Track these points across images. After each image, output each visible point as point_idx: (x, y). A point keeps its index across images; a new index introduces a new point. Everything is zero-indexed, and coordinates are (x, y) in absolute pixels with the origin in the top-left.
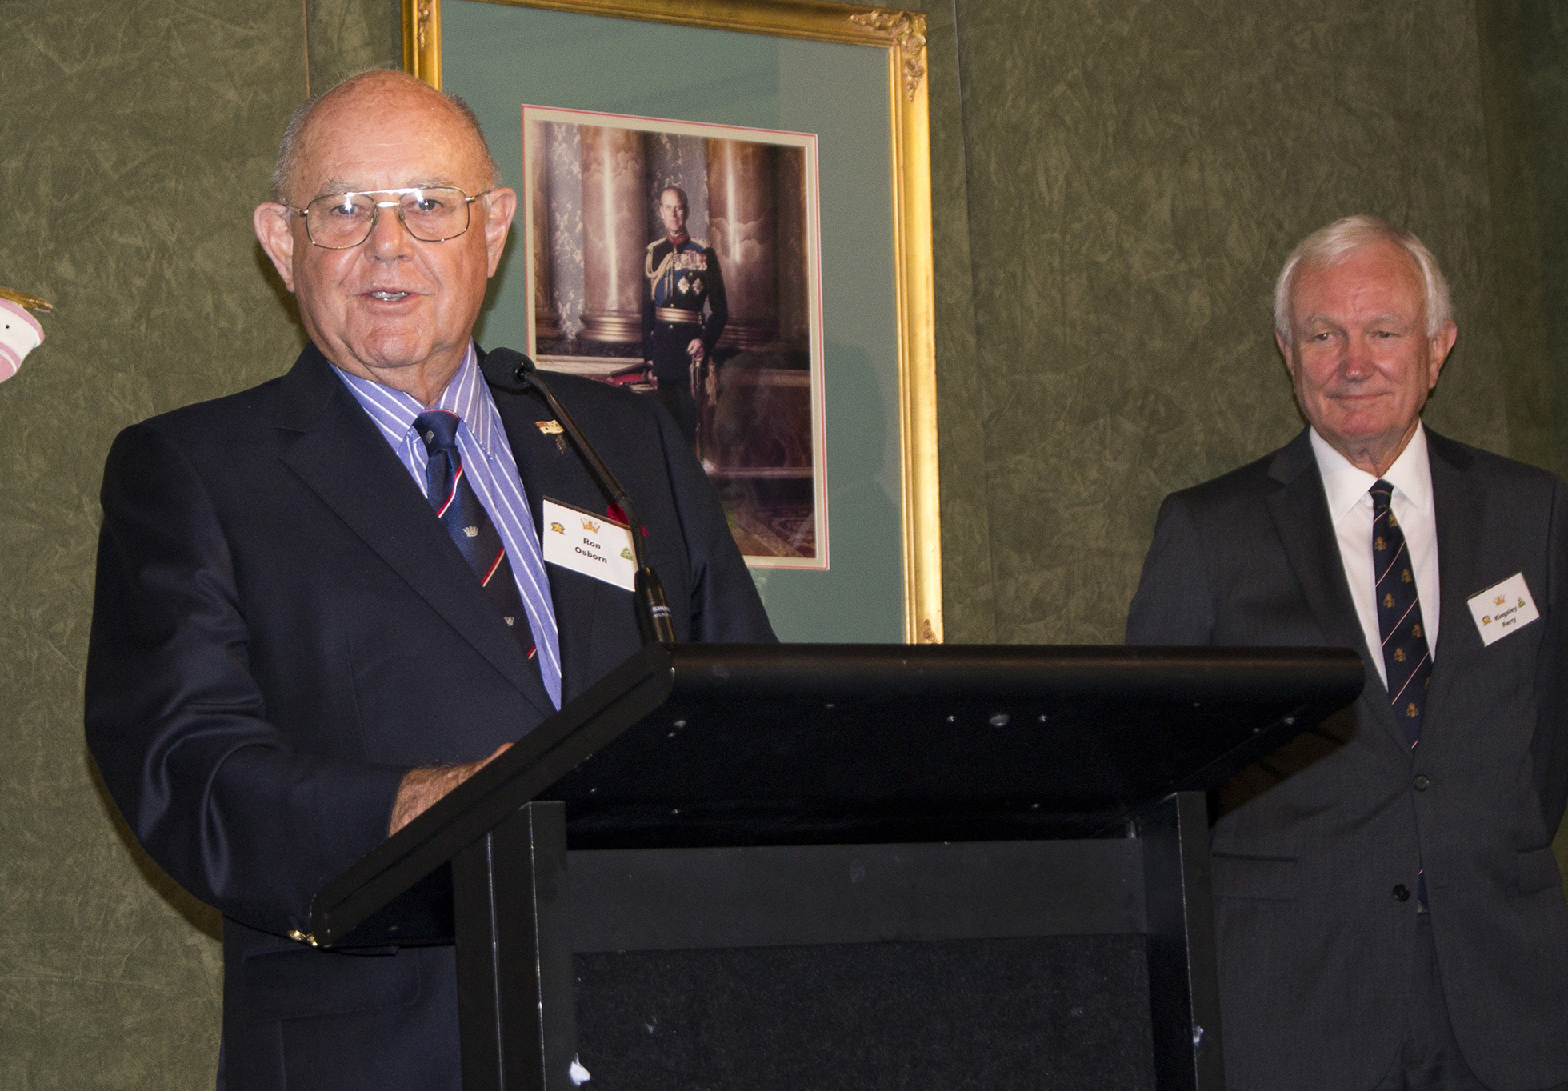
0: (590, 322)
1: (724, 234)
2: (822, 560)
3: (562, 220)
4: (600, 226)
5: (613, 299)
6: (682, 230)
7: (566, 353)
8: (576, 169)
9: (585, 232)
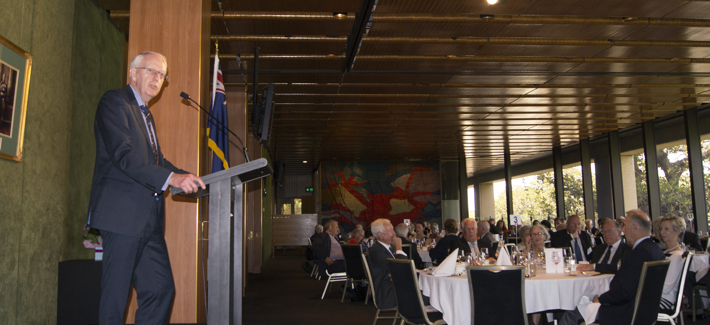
2: (11, 136)
6: (5, 80)
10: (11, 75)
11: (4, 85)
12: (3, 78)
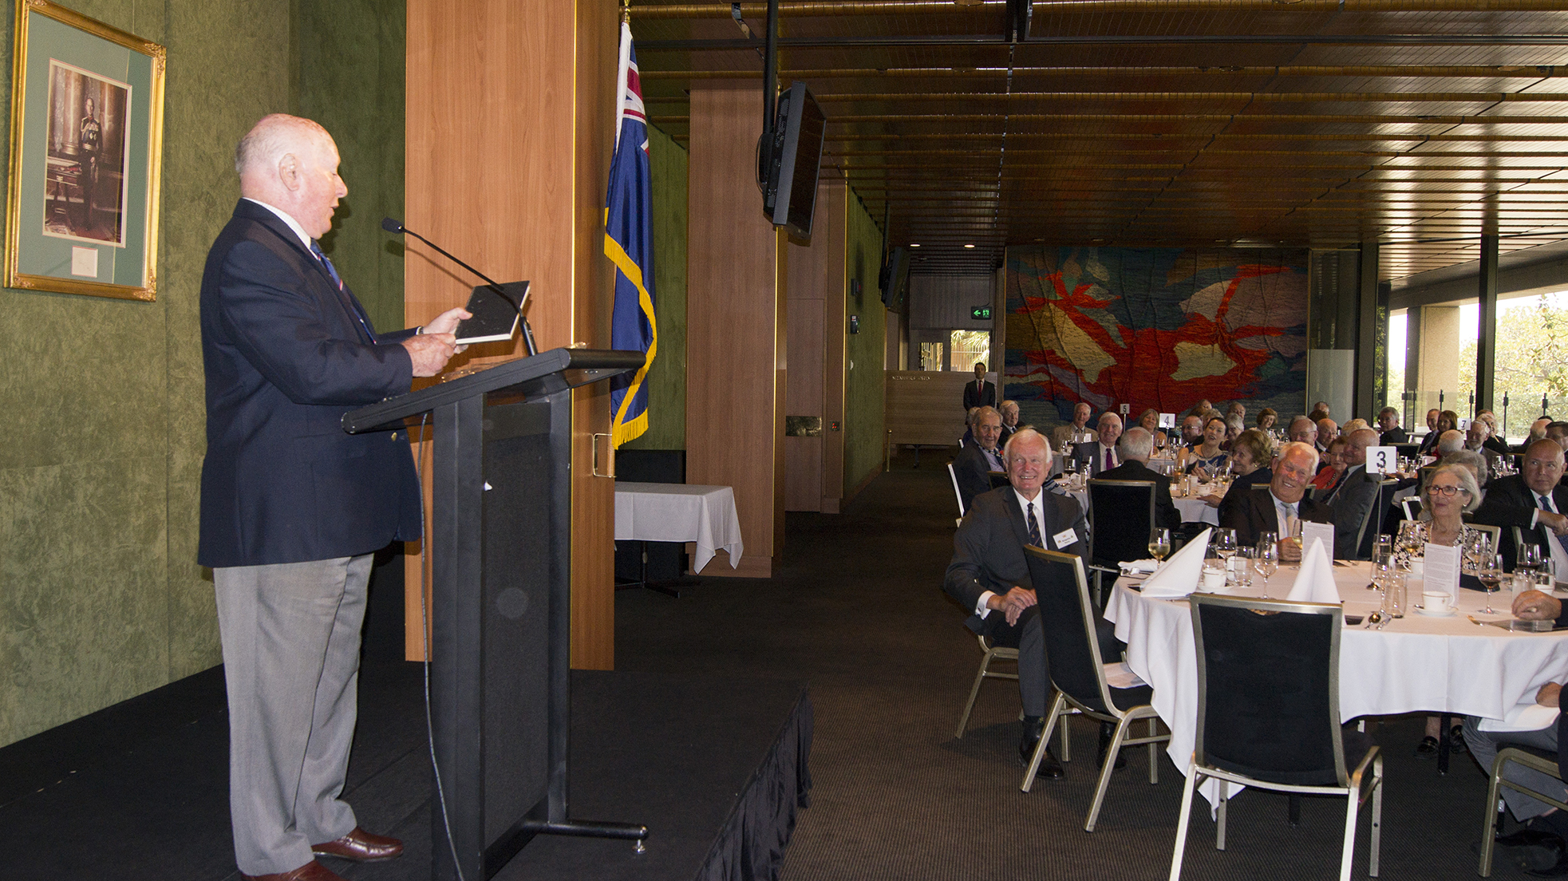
0: (64, 146)
1: (104, 119)
2: (123, 244)
3: (58, 105)
4: (69, 109)
5: (71, 139)
6: (92, 115)
7: (56, 156)
8: (64, 86)
9: (64, 110)
10: (110, 98)
11: (93, 127)
12: (88, 108)
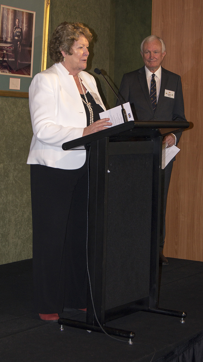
1: (23, 26)
2: (31, 76)
3: (4, 23)
4: (9, 24)
6: (18, 25)
7: (3, 43)
8: (6, 15)
9: (7, 24)
10: (26, 18)
11: (19, 30)
12: (17, 23)
